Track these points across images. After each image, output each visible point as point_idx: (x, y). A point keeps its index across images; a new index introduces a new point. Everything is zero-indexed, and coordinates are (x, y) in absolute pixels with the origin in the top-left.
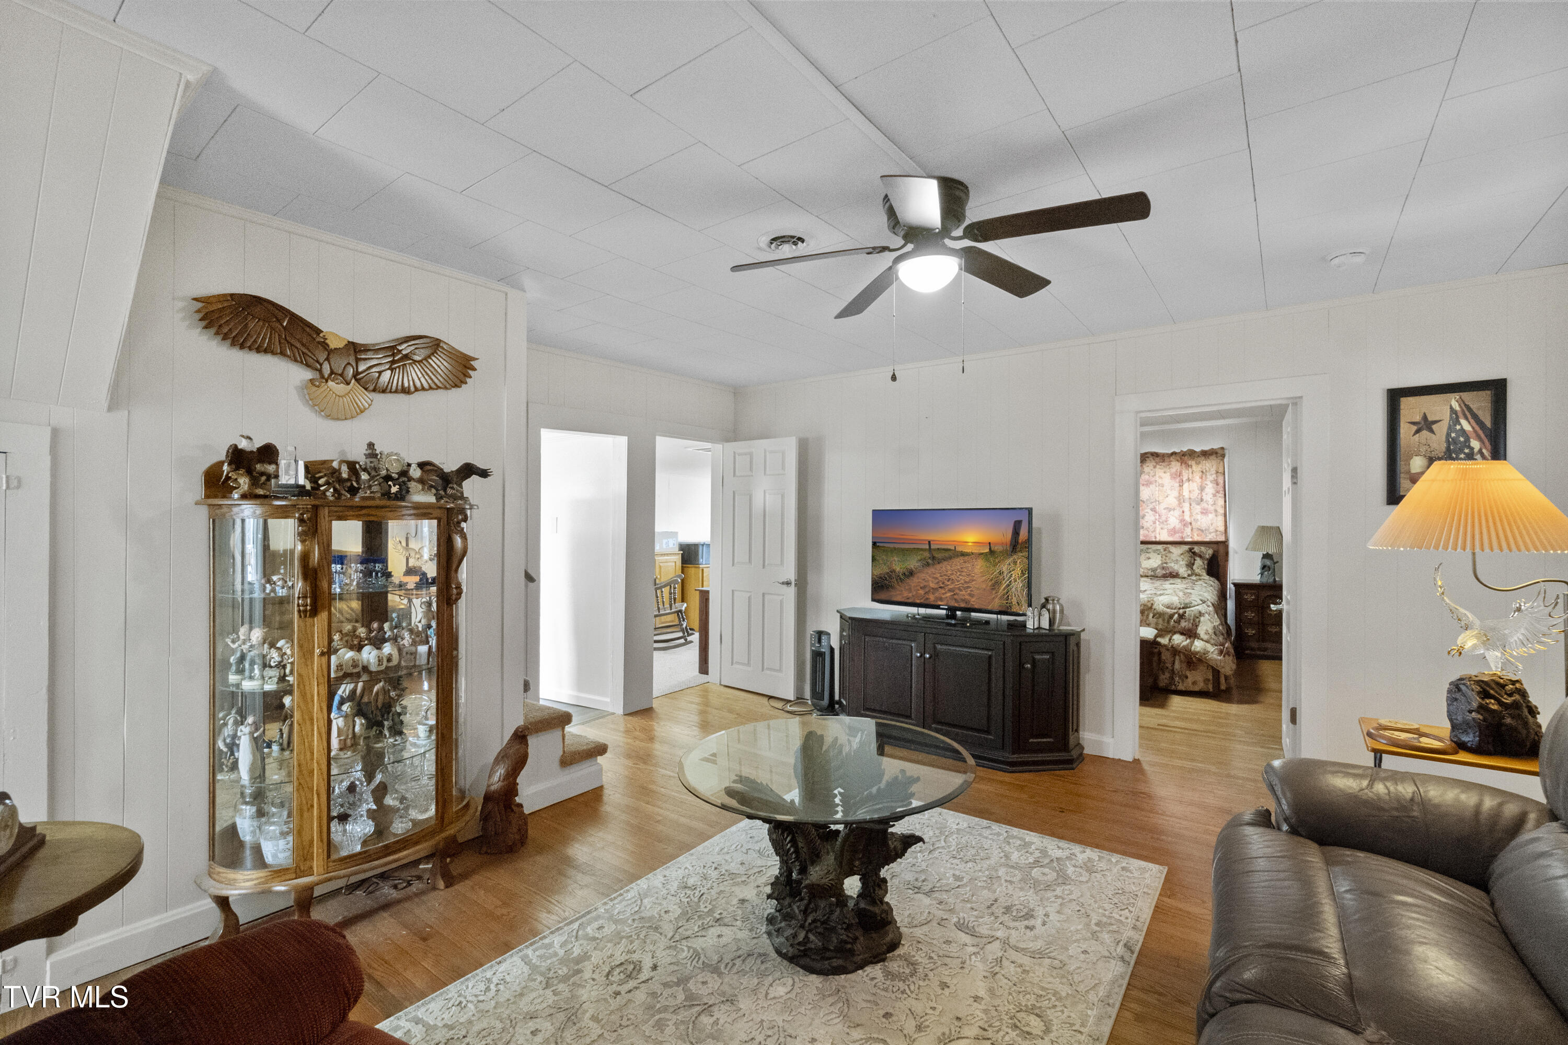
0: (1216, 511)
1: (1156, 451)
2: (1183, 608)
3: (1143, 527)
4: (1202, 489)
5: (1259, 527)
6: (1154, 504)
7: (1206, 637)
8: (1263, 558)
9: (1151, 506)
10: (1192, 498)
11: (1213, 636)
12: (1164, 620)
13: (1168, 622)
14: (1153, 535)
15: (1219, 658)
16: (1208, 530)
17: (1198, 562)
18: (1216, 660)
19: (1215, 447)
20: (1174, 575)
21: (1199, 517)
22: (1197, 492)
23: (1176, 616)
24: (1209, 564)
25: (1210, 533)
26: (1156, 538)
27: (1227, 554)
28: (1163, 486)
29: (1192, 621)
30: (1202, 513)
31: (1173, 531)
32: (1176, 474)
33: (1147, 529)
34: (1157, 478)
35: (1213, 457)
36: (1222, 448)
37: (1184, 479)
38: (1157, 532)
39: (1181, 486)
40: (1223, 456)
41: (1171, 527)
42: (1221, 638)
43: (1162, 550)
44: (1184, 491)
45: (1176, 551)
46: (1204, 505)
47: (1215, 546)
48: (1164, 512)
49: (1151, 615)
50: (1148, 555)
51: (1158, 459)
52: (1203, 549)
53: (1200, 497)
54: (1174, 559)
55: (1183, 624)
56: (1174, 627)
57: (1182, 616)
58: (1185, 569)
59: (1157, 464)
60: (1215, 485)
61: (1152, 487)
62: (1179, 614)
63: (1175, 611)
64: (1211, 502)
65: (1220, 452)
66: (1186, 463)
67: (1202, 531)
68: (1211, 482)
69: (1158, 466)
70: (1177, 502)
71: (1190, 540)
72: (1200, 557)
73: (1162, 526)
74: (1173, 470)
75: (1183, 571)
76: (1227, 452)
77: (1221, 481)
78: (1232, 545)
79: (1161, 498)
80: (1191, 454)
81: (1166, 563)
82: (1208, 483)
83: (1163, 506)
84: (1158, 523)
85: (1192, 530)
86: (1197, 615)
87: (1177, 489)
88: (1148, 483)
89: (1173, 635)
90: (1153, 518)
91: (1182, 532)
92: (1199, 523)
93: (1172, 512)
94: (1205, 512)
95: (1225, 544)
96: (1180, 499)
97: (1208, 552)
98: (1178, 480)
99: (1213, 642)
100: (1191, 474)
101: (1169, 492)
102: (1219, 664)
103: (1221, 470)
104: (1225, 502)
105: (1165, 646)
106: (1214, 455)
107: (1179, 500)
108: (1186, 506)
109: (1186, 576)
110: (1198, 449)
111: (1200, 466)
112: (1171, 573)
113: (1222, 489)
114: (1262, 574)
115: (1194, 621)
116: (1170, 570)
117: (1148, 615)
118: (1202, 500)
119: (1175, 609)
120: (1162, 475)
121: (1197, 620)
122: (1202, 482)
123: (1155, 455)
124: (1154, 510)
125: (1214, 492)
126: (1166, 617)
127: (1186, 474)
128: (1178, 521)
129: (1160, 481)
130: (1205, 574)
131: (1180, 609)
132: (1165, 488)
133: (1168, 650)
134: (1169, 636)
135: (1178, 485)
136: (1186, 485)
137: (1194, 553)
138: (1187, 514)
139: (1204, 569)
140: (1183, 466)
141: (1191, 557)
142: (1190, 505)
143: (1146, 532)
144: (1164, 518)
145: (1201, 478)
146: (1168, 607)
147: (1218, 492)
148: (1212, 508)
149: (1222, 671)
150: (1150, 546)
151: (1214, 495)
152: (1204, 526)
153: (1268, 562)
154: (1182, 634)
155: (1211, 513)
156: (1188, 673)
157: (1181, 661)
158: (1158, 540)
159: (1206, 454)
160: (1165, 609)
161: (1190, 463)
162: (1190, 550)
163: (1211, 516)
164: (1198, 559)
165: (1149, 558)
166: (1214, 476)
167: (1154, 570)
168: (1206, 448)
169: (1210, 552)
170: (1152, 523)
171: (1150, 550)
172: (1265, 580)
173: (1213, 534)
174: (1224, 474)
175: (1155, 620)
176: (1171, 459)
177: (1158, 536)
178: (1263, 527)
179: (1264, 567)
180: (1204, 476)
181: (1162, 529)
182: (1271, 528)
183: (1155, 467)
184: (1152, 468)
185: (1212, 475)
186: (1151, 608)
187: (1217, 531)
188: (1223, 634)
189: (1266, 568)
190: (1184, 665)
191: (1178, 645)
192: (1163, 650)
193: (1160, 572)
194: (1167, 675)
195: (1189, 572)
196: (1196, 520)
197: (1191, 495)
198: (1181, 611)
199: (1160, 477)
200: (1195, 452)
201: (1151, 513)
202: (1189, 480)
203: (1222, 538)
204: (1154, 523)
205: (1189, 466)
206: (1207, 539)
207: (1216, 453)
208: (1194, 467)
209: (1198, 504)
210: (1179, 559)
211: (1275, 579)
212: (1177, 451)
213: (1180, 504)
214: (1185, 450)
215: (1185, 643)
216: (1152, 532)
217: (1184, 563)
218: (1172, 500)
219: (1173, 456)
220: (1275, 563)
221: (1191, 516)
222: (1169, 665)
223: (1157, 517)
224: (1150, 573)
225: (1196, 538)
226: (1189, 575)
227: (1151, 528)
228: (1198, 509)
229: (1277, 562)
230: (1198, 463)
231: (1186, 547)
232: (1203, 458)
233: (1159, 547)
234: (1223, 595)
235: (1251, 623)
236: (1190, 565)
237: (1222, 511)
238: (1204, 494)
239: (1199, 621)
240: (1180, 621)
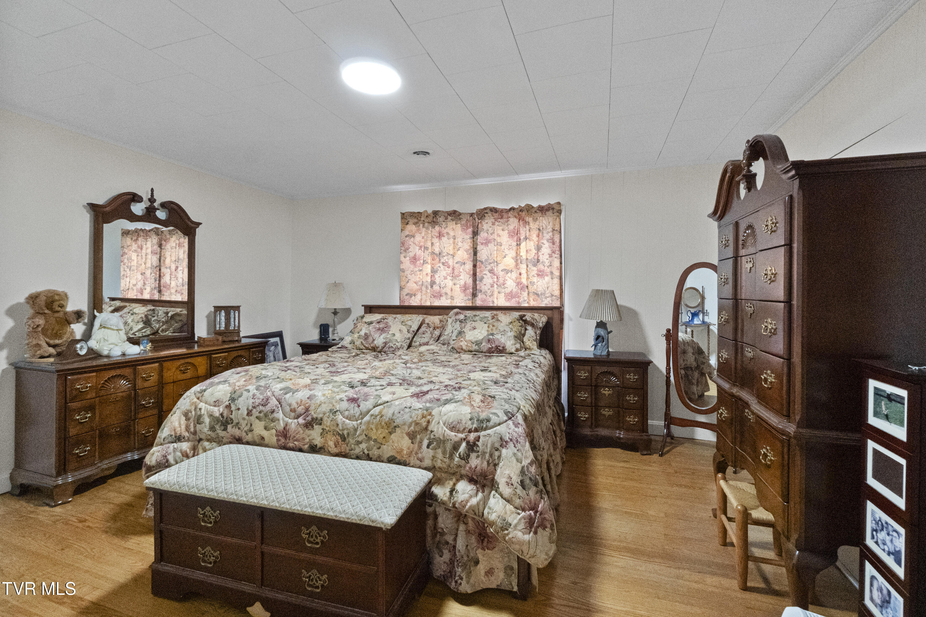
0: (552, 273)
1: (496, 206)
2: (476, 430)
3: (481, 291)
4: (539, 248)
5: (593, 290)
6: (492, 265)
7: (506, 491)
8: (596, 327)
9: (489, 267)
10: (529, 258)
11: (519, 490)
12: (444, 453)
13: (451, 457)
14: (490, 299)
15: (527, 537)
16: (544, 294)
17: (530, 332)
18: (521, 543)
19: (552, 203)
20: (500, 350)
21: (535, 280)
22: (534, 251)
23: (464, 445)
24: (542, 335)
25: (546, 298)
26: (493, 302)
27: (562, 321)
28: (501, 246)
29: (487, 456)
30: (538, 275)
31: (510, 296)
32: (514, 232)
33: (485, 293)
34: (495, 236)
35: (550, 213)
36: (559, 203)
37: (522, 238)
38: (495, 296)
39: (518, 245)
40: (560, 212)
41: (508, 291)
42: (532, 491)
43: (490, 318)
44: (521, 250)
45: (505, 319)
46: (541, 266)
47: (549, 312)
48: (501, 274)
49: (426, 442)
50: (474, 324)
51: (496, 215)
52: (536, 316)
53: (536, 257)
54: (502, 329)
55: (475, 462)
56: (459, 466)
57: (472, 447)
58: (513, 341)
59: (496, 220)
60: (551, 244)
61: (491, 246)
62: (468, 443)
63: (462, 436)
64: (547, 263)
65: (557, 207)
66: (523, 220)
67: (537, 295)
68: (548, 241)
69: (497, 223)
70: (514, 263)
71: (526, 305)
72: (533, 325)
73: (500, 289)
74: (511, 227)
75: (510, 344)
76: (563, 208)
77: (557, 240)
78: (567, 311)
79: (499, 259)
80: (529, 209)
81: (492, 334)
82: (545, 242)
83: (501, 267)
84: (496, 286)
85: (528, 294)
86: (497, 445)
87: (515, 248)
88: (487, 242)
89: (458, 480)
90: (491, 281)
91: (519, 297)
92: (535, 286)
93: (509, 274)
94: (540, 274)
95: (559, 310)
96: (517, 259)
97: (541, 320)
98: (515, 239)
99: (518, 502)
100: (528, 232)
101: (507, 252)
102: (525, 548)
103: (557, 228)
104: (561, 263)
105: (443, 503)
106: (551, 211)
107: (516, 261)
108: (524, 266)
109: (513, 350)
110: (535, 205)
111: (537, 223)
112: (497, 347)
113: (558, 249)
114: (596, 345)
115: (491, 455)
116: (497, 343)
117: (421, 442)
118: (538, 261)
119: (462, 432)
120: (501, 232)
121: (497, 454)
122: (538, 241)
123: (494, 210)
124: (491, 271)
125: (550, 252)
126: (449, 447)
127: (523, 232)
128: (515, 284)
129: (499, 240)
130: (535, 347)
131: (470, 431)
132: (503, 247)
133: (447, 509)
134: (451, 483)
135: (515, 243)
136: (523, 245)
137: (526, 322)
138: (524, 276)
139: (536, 340)
140: (521, 223)
141: (521, 326)
142: (527, 266)
143: (484, 296)
144: (501, 281)
145: (538, 236)
146: (453, 428)
147: (554, 252)
148: (548, 270)
149: (532, 561)
150: (478, 313)
151: (551, 256)
152: (540, 290)
153: (602, 332)
154: (471, 480)
155: (547, 275)
156: (480, 554)
157: (468, 532)
158: (495, 305)
159: (542, 210)
160: (448, 432)
161: (527, 219)
162: (521, 317)
163: (547, 279)
164: (529, 328)
165: (474, 328)
166: (551, 234)
167: (478, 343)
168: (544, 203)
169: (544, 319)
170: (489, 287)
171: (477, 318)
172: (598, 353)
173: (549, 299)
174: (560, 232)
175: (431, 452)
176: (510, 215)
177: (495, 301)
178: (598, 291)
179: (598, 338)
180: (541, 234)
181: (499, 293)
182: (606, 291)
183: (493, 224)
184: (490, 224)
185: (548, 232)
186: (426, 429)
187: (552, 295)
188: (536, 485)
189: (600, 339)
190: (473, 540)
191: (463, 504)
192: (440, 510)
193: (485, 346)
194: (447, 556)
195: (518, 346)
196: (533, 283)
197: (528, 255)
198: (472, 437)
199: (499, 236)
200: (533, 207)
201: (489, 275)
202: (526, 238)
203: (557, 304)
204: (492, 286)
205: (526, 223)
206: (543, 305)
207: (553, 209)
208: (531, 224)
209: (535, 265)
210: (507, 329)
211: (608, 350)
212: (516, 206)
213: (517, 265)
214: (523, 205)
215: (474, 501)
216: (490, 296)
217: (512, 334)
218: (509, 262)
219: (511, 212)
220: (609, 333)
221: (528, 278)
222: (449, 538)
223: (495, 280)
224: (475, 347)
225: (533, 304)
226: (517, 350)
227: (489, 292)
228: (534, 270)
229: (611, 332)
230: (535, 220)
231: (516, 314)
232: (540, 214)
233: (488, 314)
234: (556, 370)
235: (583, 404)
236: (520, 337)
237: (557, 273)
238: (540, 254)
239: (499, 457)
240: (468, 456)
